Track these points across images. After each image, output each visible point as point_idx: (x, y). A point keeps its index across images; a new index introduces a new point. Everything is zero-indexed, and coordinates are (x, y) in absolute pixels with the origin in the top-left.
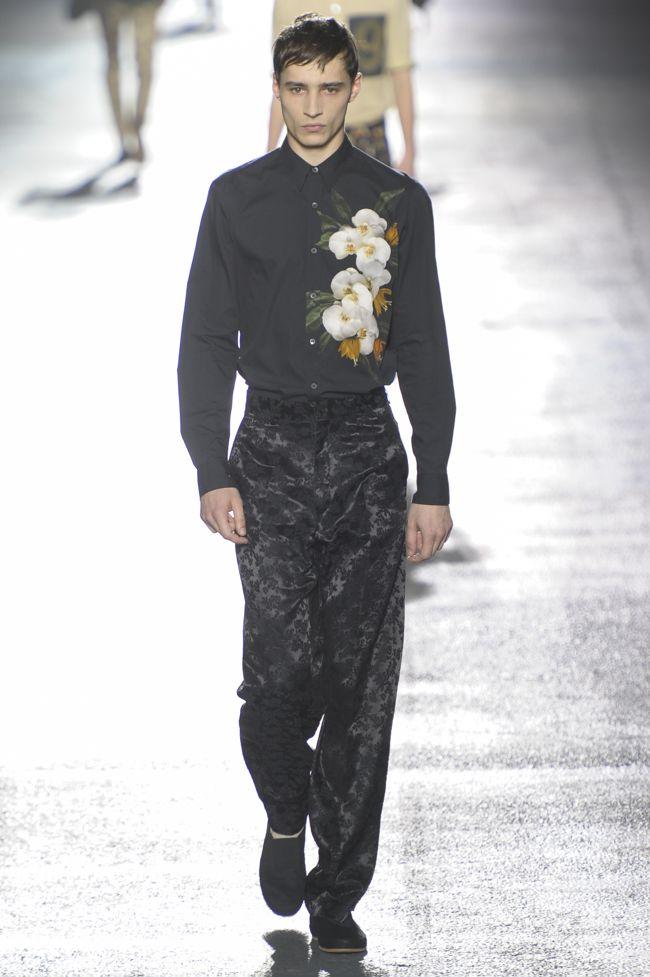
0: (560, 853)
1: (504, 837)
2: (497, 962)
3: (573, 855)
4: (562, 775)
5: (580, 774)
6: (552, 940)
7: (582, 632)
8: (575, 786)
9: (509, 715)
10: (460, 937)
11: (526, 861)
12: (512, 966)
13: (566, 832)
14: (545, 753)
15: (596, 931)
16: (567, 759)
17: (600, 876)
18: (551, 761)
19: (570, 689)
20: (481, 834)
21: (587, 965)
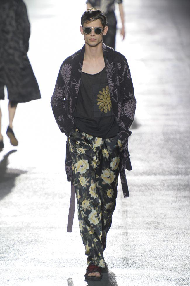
0: (161, 198)
1: (147, 193)
2: (145, 226)
3: (164, 198)
4: (162, 178)
5: (167, 177)
6: (159, 220)
7: (167, 140)
8: (165, 181)
9: (148, 162)
10: (136, 219)
11: (153, 200)
12: (149, 227)
13: (163, 192)
14: (157, 172)
15: (171, 218)
16: (163, 173)
17: (171, 204)
18: (159, 174)
19: (164, 156)
20: (141, 193)
21: (168, 227)
